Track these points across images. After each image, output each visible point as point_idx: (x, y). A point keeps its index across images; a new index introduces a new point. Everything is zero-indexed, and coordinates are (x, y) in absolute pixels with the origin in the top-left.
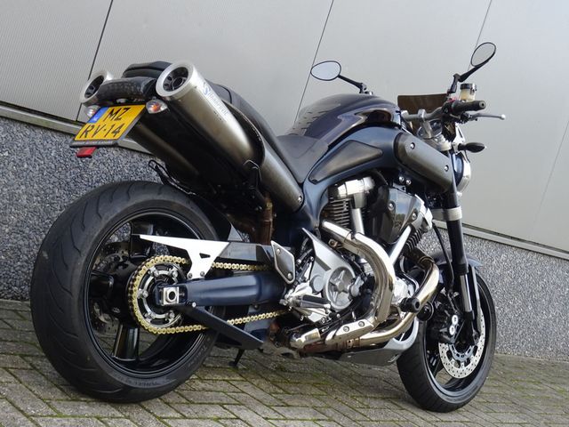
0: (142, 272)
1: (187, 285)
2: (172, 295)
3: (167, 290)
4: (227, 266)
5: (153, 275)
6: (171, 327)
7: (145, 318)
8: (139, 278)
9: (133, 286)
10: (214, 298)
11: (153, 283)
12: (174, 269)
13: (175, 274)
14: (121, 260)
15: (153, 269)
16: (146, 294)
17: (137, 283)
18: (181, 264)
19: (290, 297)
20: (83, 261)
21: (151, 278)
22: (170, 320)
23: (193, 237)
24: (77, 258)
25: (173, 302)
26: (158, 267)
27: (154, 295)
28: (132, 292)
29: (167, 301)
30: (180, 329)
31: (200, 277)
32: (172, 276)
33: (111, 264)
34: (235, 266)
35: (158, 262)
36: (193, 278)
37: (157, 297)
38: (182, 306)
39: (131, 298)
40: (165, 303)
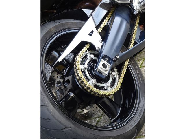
0: (81, 74)
1: (103, 54)
2: (104, 66)
3: (100, 67)
4: (102, 26)
5: (85, 69)
6: (119, 78)
7: (106, 90)
8: (83, 78)
9: (85, 85)
10: (118, 44)
11: (90, 72)
12: (88, 55)
13: (92, 56)
14: (62, 81)
15: (82, 67)
16: (94, 81)
17: (85, 81)
18: (88, 49)
19: (136, 7)
20: (52, 106)
21: (86, 71)
22: (115, 76)
23: (76, 33)
24: (48, 109)
25: (108, 68)
26: (82, 63)
27: (98, 76)
28: (88, 88)
29: (106, 71)
30: (123, 74)
31: (101, 44)
32: (92, 58)
33: (60, 88)
34: (105, 22)
35: (80, 61)
36: (100, 48)
37: (100, 75)
38: (113, 64)
39: (92, 91)
40: (107, 73)
